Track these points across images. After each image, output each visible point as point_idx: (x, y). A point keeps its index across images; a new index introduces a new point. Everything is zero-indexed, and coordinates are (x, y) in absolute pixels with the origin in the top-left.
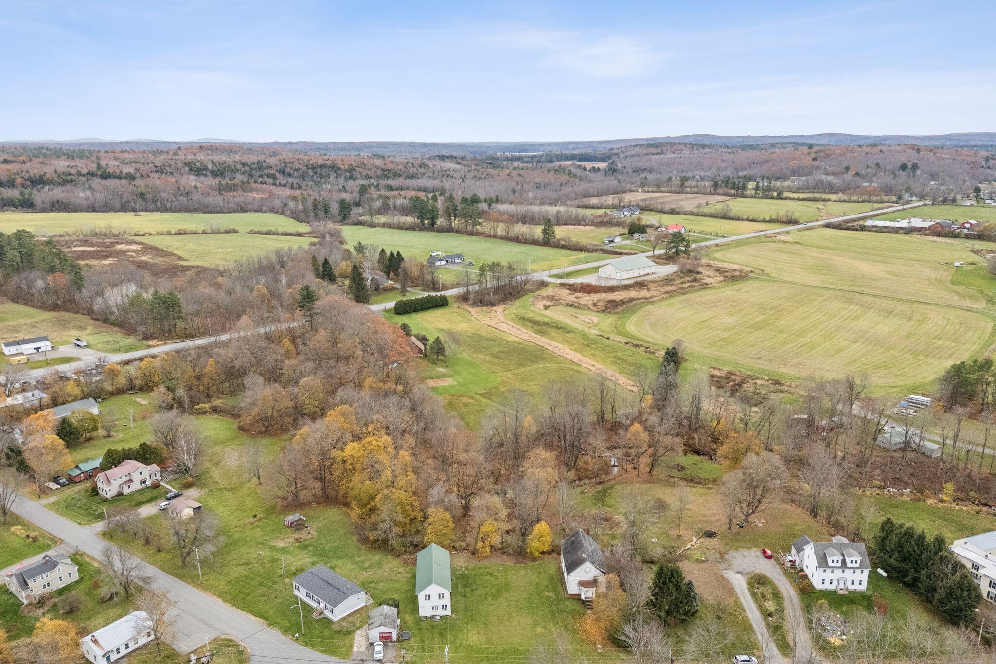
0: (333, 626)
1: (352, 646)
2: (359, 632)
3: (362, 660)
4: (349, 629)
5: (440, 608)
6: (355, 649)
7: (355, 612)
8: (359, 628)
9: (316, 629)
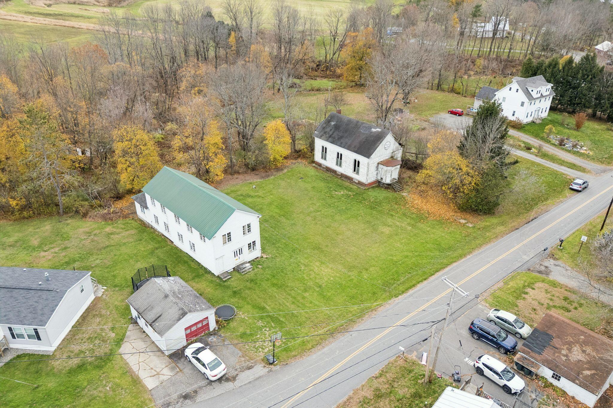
0: (56, 364)
1: (136, 381)
2: (126, 348)
3: (186, 397)
4: (101, 351)
5: (246, 249)
6: (150, 383)
7: (84, 317)
8: (119, 342)
9: (17, 387)
